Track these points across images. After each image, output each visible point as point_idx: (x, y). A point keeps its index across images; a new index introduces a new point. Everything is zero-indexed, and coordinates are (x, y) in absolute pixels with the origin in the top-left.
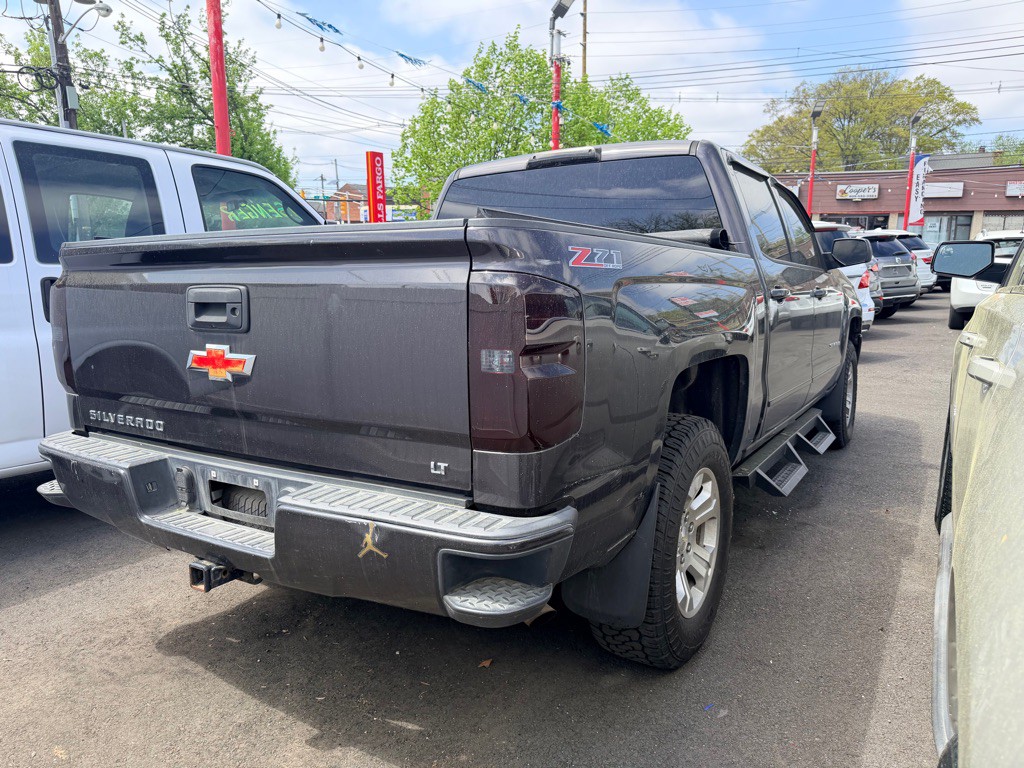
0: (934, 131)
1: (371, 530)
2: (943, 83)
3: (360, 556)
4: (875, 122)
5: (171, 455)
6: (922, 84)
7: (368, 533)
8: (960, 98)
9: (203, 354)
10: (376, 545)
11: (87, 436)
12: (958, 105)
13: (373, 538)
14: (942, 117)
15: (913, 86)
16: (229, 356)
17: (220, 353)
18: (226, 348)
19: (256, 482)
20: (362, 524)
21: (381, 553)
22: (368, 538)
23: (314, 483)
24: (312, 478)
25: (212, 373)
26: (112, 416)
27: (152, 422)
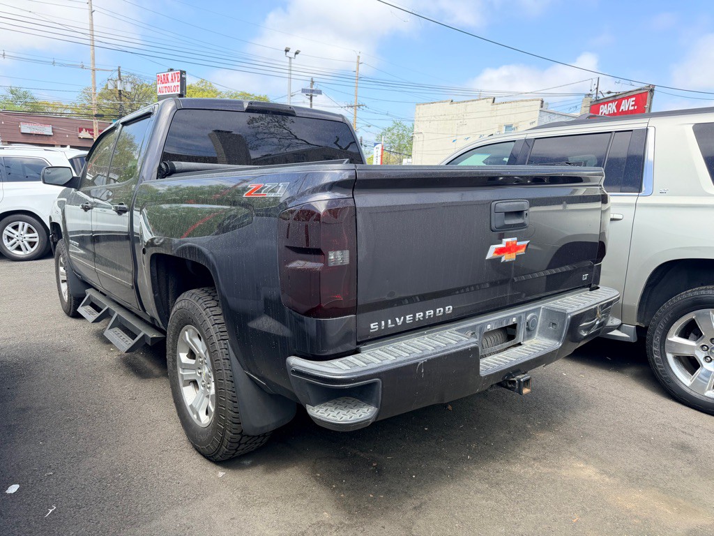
5: (456, 328)
9: (502, 246)
11: (360, 351)
16: (518, 244)
17: (513, 243)
18: (516, 239)
19: (514, 320)
23: (542, 306)
24: (539, 304)
25: (506, 258)
26: (400, 319)
27: (442, 309)
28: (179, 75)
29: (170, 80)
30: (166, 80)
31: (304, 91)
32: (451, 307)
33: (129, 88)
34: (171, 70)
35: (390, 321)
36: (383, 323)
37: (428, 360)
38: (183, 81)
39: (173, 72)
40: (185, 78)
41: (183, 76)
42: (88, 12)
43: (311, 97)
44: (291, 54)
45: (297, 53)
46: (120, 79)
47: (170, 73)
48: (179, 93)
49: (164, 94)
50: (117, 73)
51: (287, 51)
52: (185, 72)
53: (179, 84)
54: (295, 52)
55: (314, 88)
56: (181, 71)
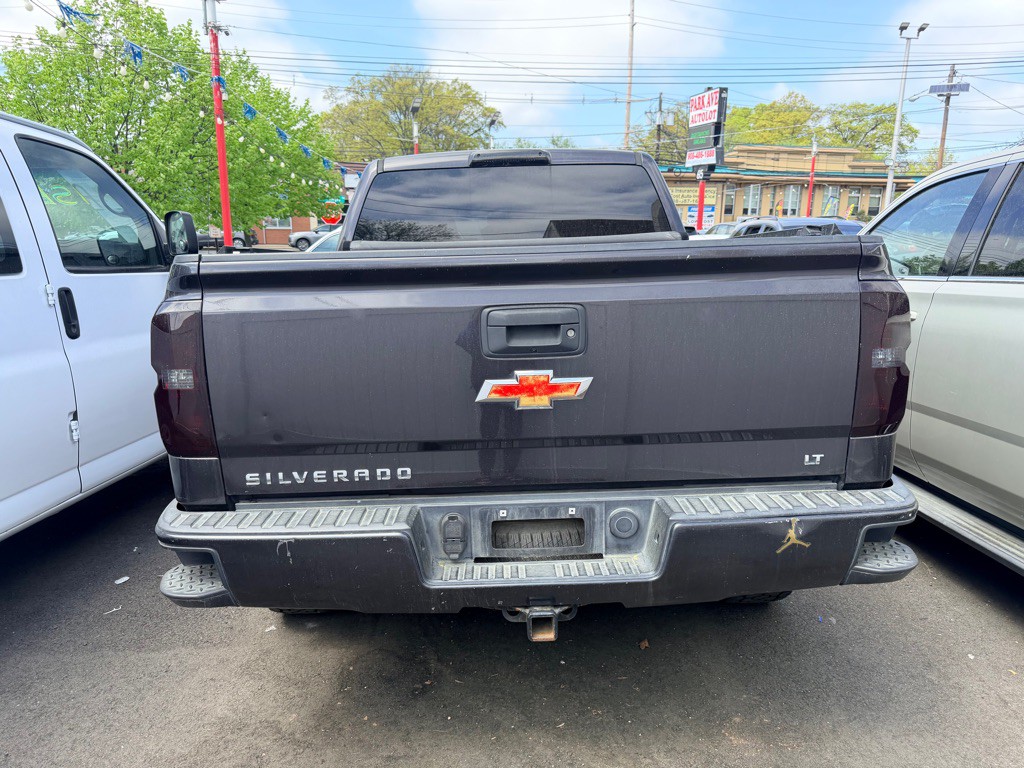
0: (472, 131)
1: (793, 526)
2: (473, 88)
3: (779, 552)
4: (427, 119)
5: (423, 505)
6: (457, 88)
7: (791, 528)
8: (489, 104)
9: (512, 382)
10: (800, 538)
11: (234, 509)
12: (486, 109)
13: (797, 532)
14: (476, 119)
15: (450, 88)
16: (555, 381)
17: (542, 379)
18: (550, 373)
19: (572, 511)
20: (785, 522)
21: (803, 544)
22: (792, 533)
23: (657, 498)
24: (650, 494)
25: (525, 402)
26: (301, 474)
27: (388, 471)
28: (718, 95)
29: (706, 103)
30: (701, 105)
31: (933, 89)
32: (409, 470)
33: (670, 121)
34: (709, 89)
35: (281, 475)
36: (268, 475)
37: (296, 540)
38: (722, 103)
39: (710, 92)
40: (725, 99)
41: (723, 95)
42: (629, 26)
43: (948, 98)
44: (911, 32)
45: (922, 29)
46: (660, 110)
47: (707, 94)
48: (715, 120)
49: (698, 124)
50: (658, 103)
51: (903, 28)
52: (726, 89)
53: (716, 107)
54: (919, 26)
55: (956, 81)
56: (721, 88)
